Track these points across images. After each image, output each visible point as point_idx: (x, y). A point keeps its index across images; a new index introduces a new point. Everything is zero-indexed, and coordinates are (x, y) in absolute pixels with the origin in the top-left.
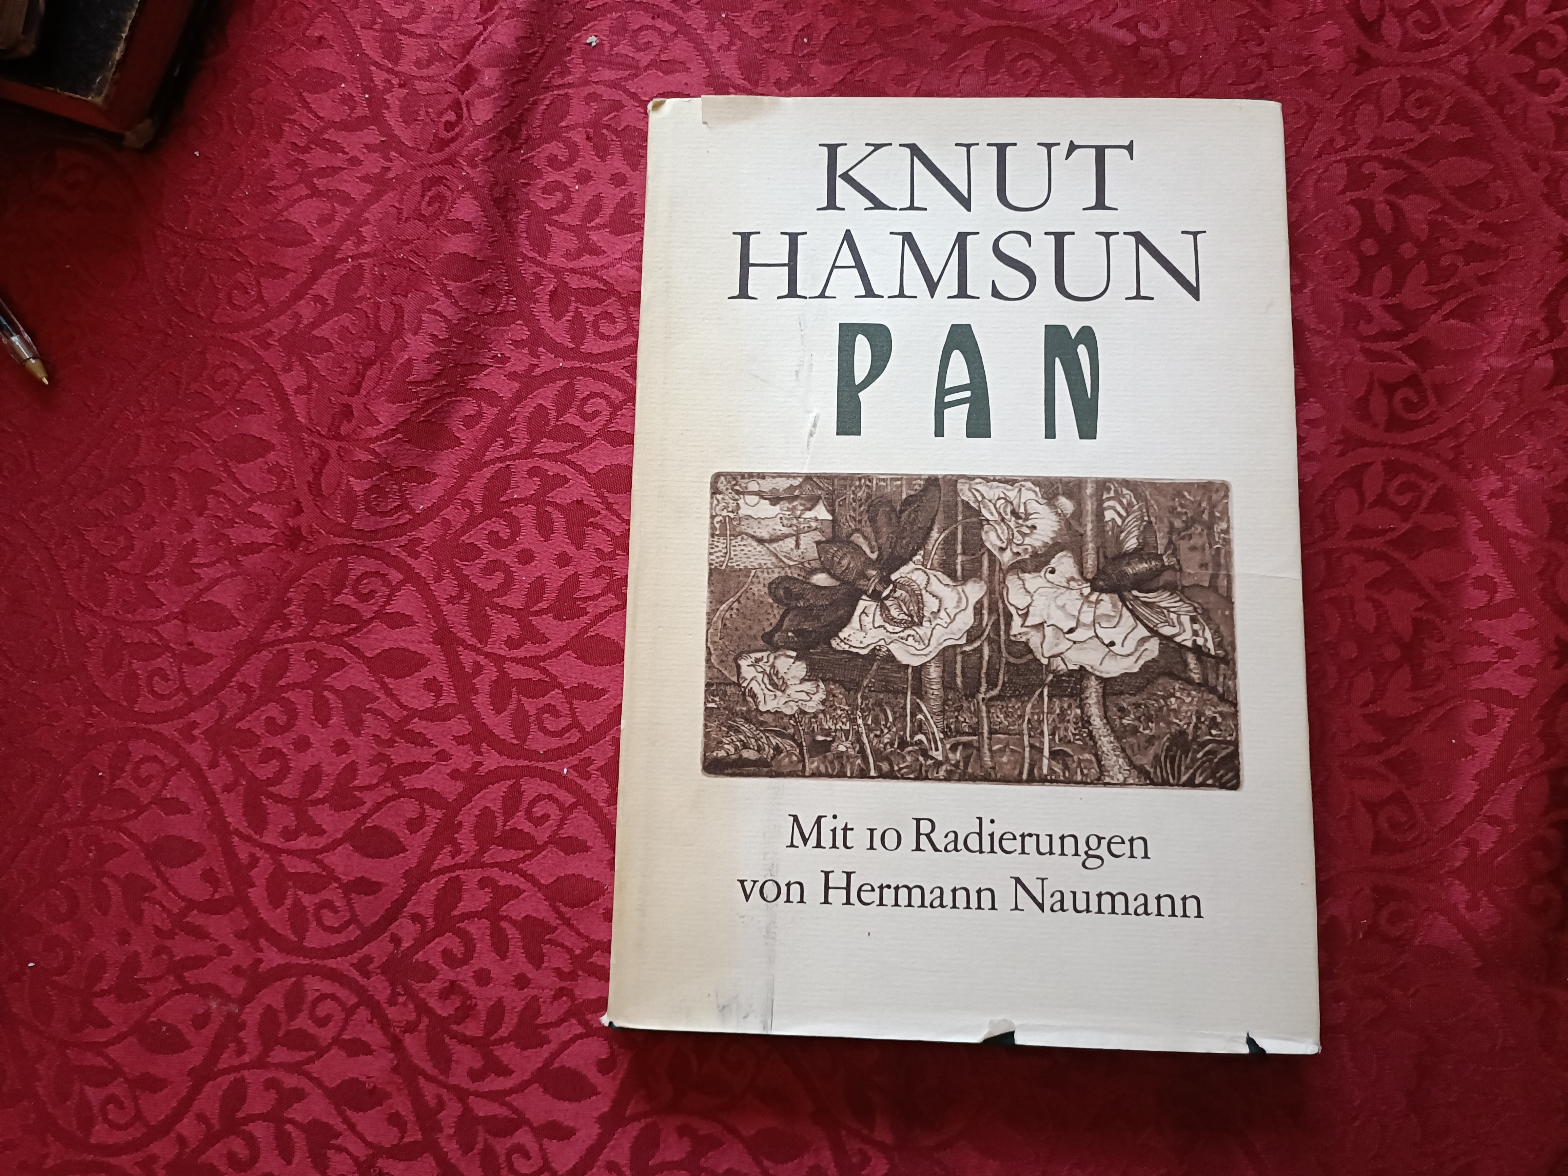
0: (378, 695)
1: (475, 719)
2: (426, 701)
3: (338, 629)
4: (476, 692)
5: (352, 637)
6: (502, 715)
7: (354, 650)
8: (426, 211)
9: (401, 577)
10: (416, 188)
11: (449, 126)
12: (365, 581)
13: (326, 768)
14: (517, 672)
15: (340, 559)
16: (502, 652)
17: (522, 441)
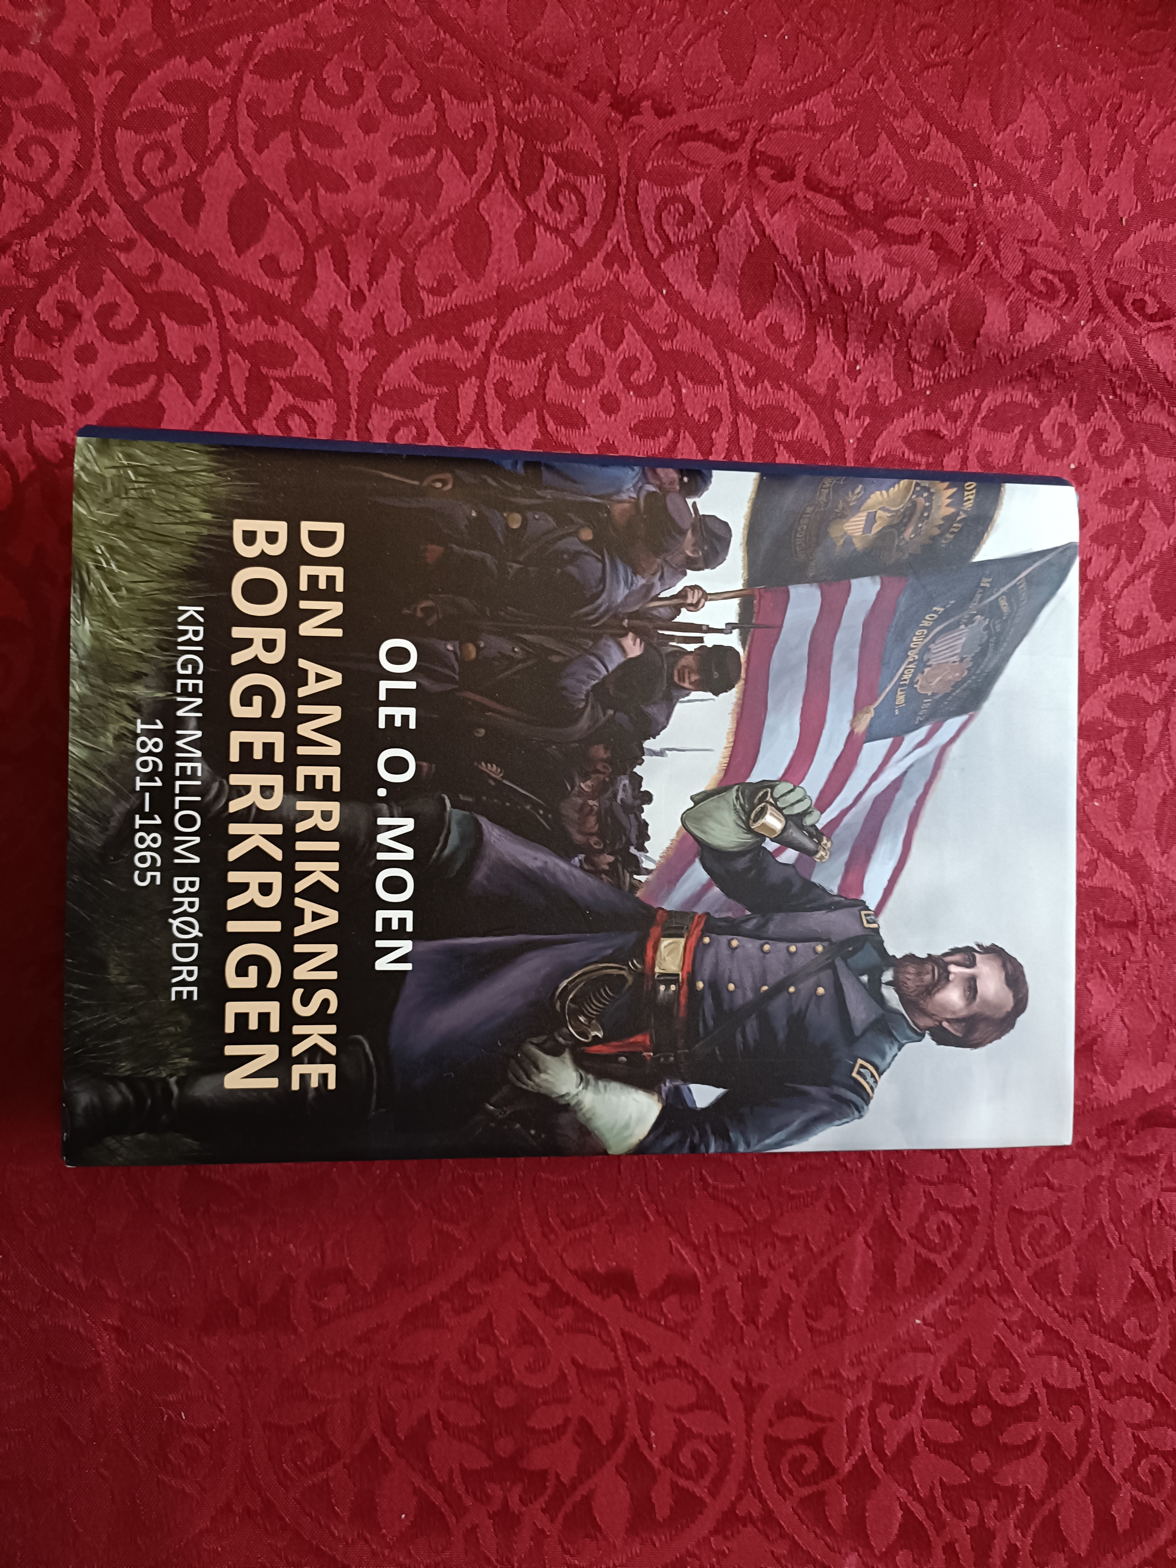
0: (432, 218)
1: (407, 339)
2: (424, 279)
3: (513, 164)
4: (440, 341)
5: (503, 183)
6: (412, 375)
7: (487, 185)
8: (1036, 277)
9: (580, 244)
10: (1062, 264)
11: (1140, 305)
12: (573, 198)
13: (338, 153)
14: (468, 392)
15: (601, 164)
16: (490, 375)
17: (752, 397)
